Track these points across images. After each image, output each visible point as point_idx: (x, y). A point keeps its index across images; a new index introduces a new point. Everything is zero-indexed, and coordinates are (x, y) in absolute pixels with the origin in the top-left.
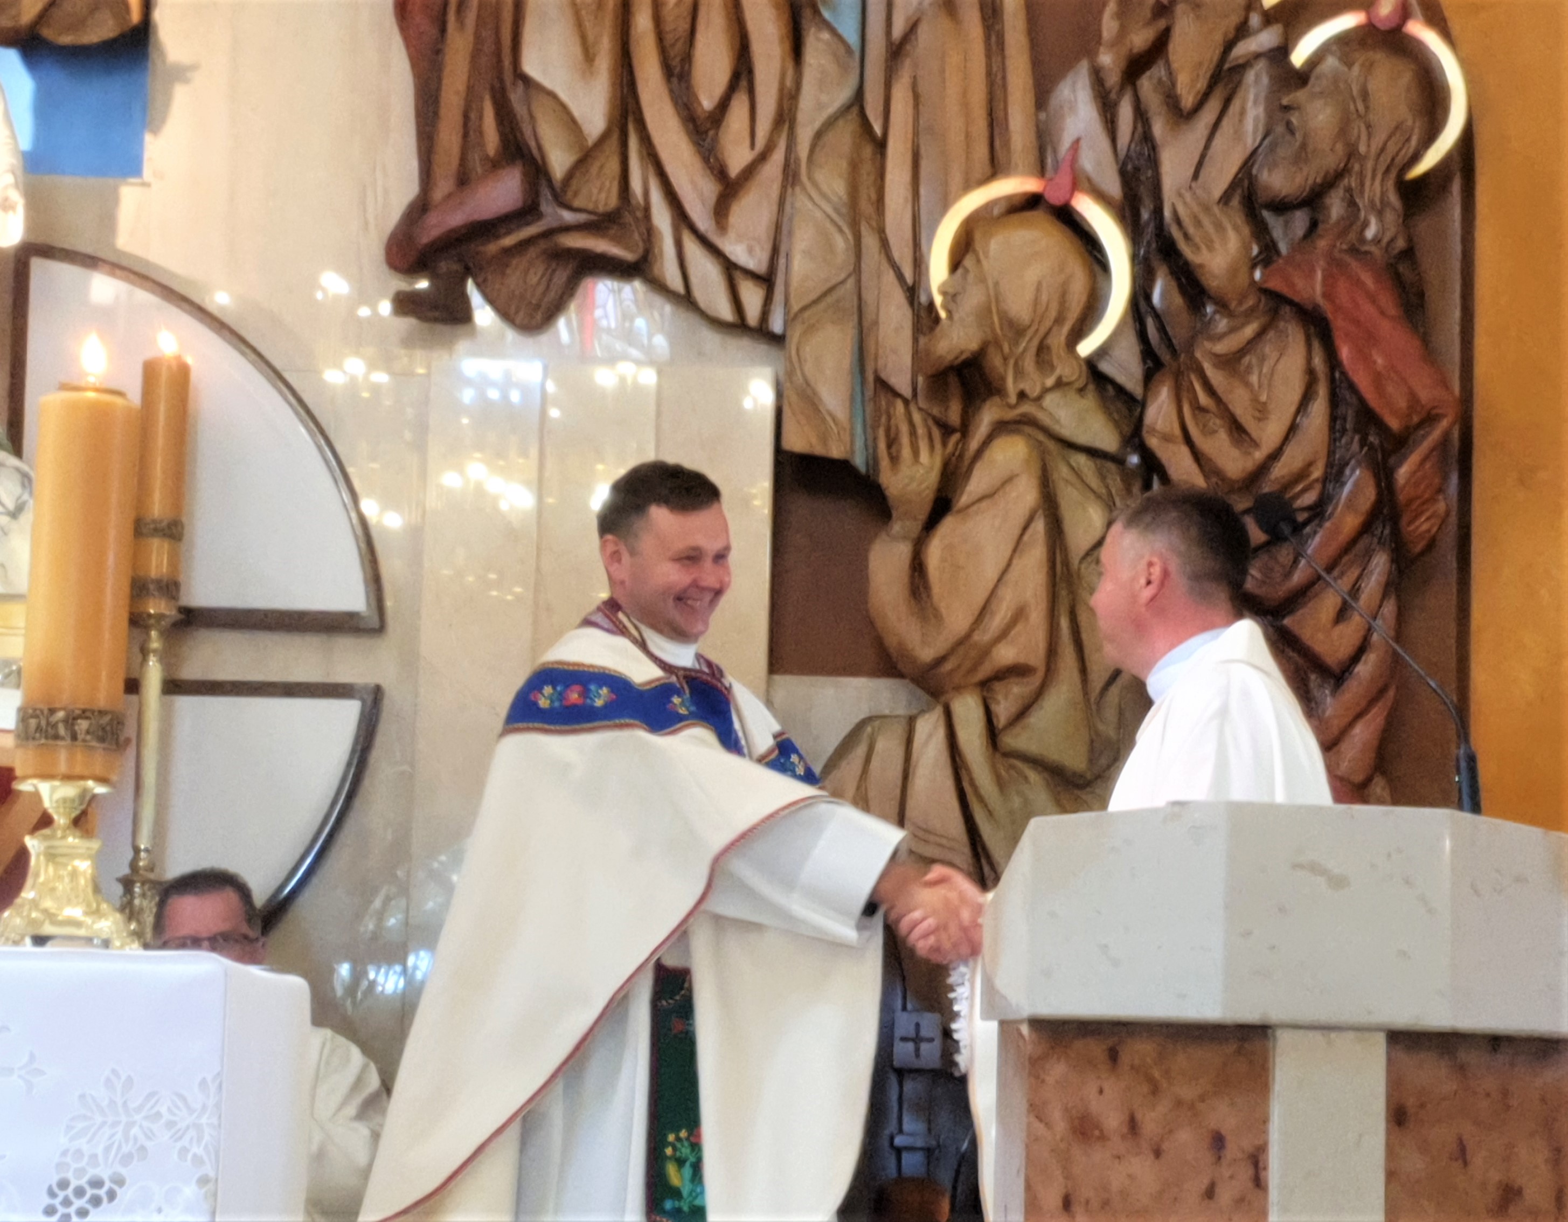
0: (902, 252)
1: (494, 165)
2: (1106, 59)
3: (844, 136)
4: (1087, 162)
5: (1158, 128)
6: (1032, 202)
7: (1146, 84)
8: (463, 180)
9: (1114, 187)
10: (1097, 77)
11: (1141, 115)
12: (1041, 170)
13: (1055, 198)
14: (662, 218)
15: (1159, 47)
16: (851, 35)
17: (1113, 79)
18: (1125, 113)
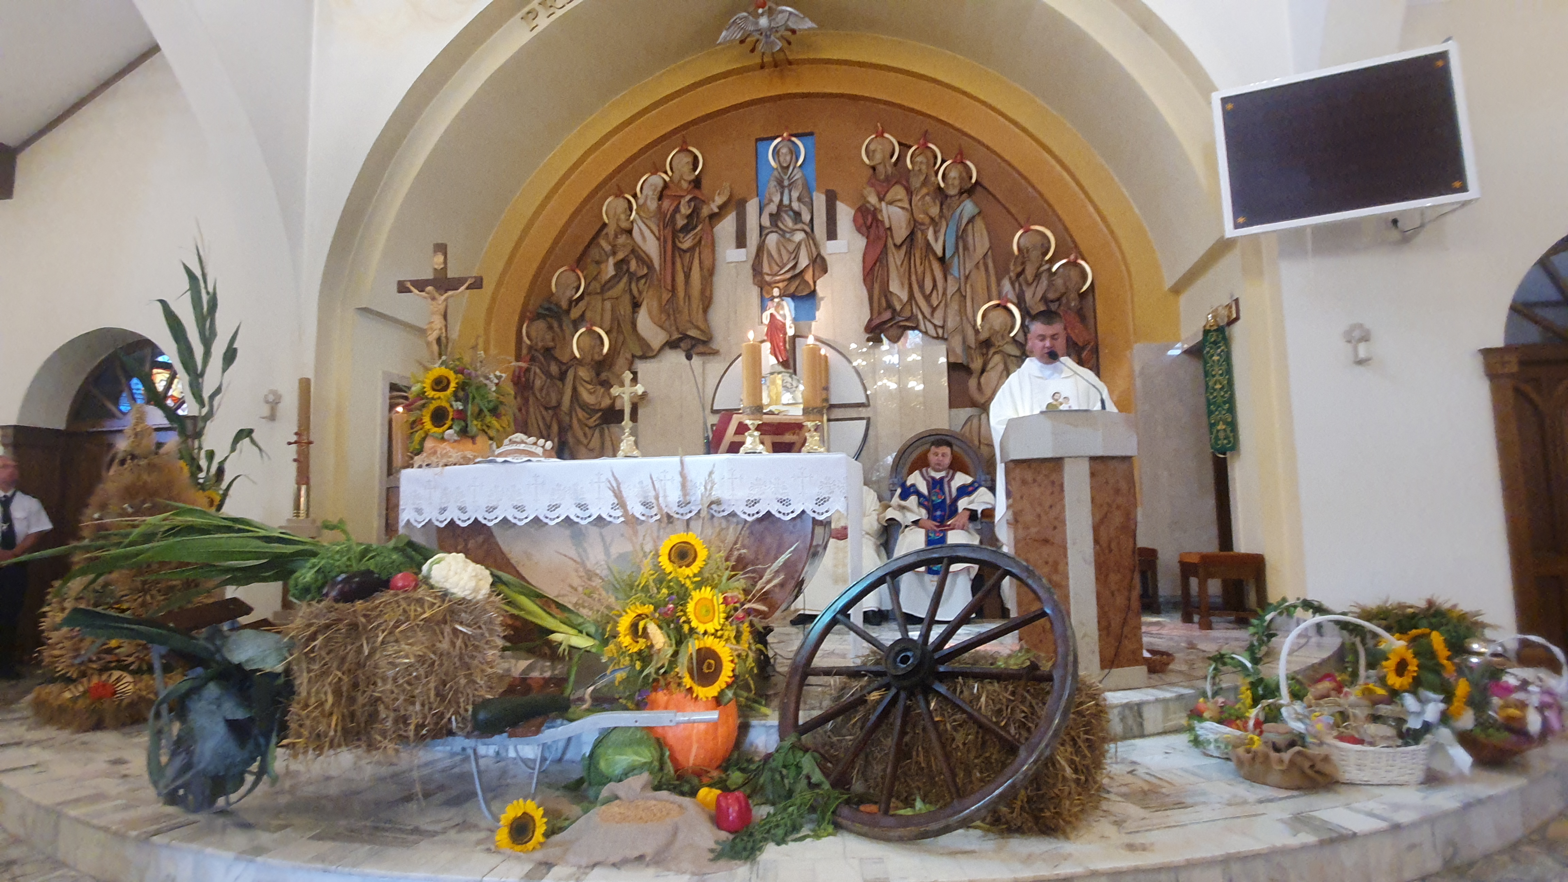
0: (971, 319)
1: (886, 309)
2: (1012, 274)
3: (957, 297)
4: (1009, 296)
5: (1024, 288)
6: (998, 305)
7: (1021, 279)
8: (880, 313)
9: (1016, 301)
10: (1010, 278)
11: (1020, 285)
12: (999, 299)
13: (1003, 304)
14: (920, 317)
15: (1023, 270)
16: (957, 275)
17: (1014, 278)
18: (1017, 285)
